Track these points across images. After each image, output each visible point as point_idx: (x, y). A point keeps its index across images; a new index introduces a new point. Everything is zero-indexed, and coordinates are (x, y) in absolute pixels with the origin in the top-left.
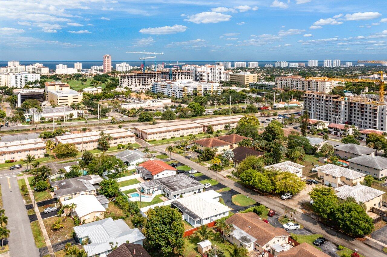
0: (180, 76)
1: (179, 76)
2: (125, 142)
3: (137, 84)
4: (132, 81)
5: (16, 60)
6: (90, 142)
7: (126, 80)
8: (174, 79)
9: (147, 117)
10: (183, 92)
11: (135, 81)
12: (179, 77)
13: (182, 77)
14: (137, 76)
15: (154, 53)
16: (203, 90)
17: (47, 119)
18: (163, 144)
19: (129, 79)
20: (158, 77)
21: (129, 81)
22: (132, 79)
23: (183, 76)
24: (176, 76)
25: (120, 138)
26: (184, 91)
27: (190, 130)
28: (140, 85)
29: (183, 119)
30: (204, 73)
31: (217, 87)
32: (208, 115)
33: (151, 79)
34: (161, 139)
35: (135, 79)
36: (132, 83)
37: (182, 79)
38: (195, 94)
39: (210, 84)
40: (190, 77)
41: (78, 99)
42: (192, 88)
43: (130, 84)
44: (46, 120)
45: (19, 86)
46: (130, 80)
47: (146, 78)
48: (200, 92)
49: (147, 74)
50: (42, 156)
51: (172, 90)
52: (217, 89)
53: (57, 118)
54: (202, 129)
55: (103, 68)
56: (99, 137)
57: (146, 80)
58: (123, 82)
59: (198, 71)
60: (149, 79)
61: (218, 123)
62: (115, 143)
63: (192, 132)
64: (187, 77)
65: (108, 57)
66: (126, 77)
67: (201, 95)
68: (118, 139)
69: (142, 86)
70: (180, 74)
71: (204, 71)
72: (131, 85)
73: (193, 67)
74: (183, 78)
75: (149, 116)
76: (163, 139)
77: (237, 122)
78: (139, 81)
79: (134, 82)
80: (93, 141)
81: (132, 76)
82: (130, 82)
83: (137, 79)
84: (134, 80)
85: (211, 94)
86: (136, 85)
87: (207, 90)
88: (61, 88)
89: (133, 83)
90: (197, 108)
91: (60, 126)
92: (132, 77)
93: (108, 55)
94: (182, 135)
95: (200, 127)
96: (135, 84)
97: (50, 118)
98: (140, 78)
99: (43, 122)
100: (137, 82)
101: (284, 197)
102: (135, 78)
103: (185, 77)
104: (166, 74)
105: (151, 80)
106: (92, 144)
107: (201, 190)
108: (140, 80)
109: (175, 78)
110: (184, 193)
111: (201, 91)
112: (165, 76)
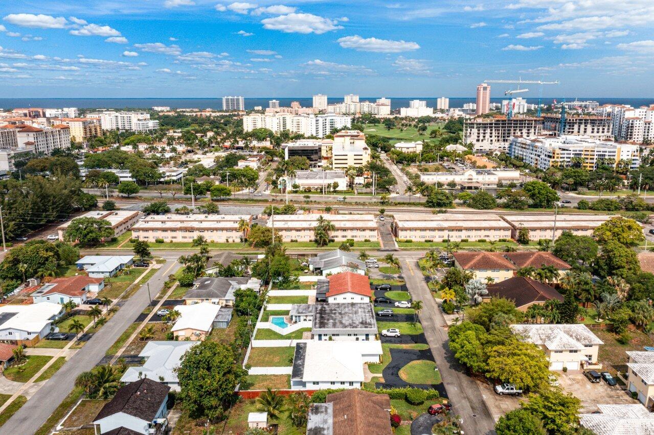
0: (582, 126)
1: (579, 126)
2: (360, 236)
3: (494, 138)
4: (484, 133)
5: (355, 94)
6: (304, 229)
7: (475, 131)
8: (569, 132)
9: (439, 199)
10: (552, 160)
11: (491, 133)
12: (579, 129)
13: (585, 129)
14: (495, 124)
15: (539, 82)
16: (595, 157)
17: (301, 187)
18: (418, 249)
19: (479, 130)
20: (535, 127)
21: (479, 133)
22: (485, 130)
23: (589, 127)
24: (573, 126)
25: (352, 229)
26: (554, 157)
27: (483, 233)
28: (498, 140)
29: (508, 209)
30: (638, 122)
31: (630, 154)
32: (566, 207)
33: (520, 130)
34: (423, 240)
35: (491, 130)
36: (484, 137)
37: (585, 132)
38: (577, 165)
39: (615, 147)
40: (603, 129)
41: (362, 159)
42: (572, 152)
43: (481, 138)
44: (301, 189)
45: (321, 135)
46: (482, 131)
47: (512, 129)
48: (589, 161)
49: (514, 121)
50: (238, 240)
51: (537, 153)
52: (630, 157)
53: (316, 187)
54: (509, 233)
55: (475, 108)
56: (315, 224)
57: (512, 132)
58: (469, 134)
59: (626, 116)
60: (518, 131)
61: (548, 226)
62: (343, 237)
63: (488, 236)
64: (598, 129)
65: (485, 89)
66: (475, 126)
67: (590, 167)
68: (349, 231)
69: (503, 143)
70: (581, 123)
71: (637, 118)
72: (482, 140)
73: (617, 109)
74: (588, 130)
75: (444, 198)
76: (426, 241)
77: (593, 229)
78: (498, 133)
79: (488, 136)
80: (310, 229)
81: (486, 124)
82: (481, 135)
83: (494, 129)
84: (488, 131)
85: (615, 166)
86: (491, 141)
87: (607, 157)
88: (352, 141)
89: (486, 138)
90: (539, 193)
91: (308, 199)
92: (485, 126)
93: (485, 85)
94: (447, 238)
95: (505, 229)
96: (490, 139)
97: (306, 187)
98: (501, 129)
99: (296, 192)
100: (494, 134)
101: (499, 389)
102: (492, 127)
103: (593, 129)
104: (557, 122)
105: (522, 133)
106: (307, 232)
107: (370, 337)
108: (500, 132)
109: (571, 130)
110: (338, 335)
111: (593, 159)
112: (553, 125)
